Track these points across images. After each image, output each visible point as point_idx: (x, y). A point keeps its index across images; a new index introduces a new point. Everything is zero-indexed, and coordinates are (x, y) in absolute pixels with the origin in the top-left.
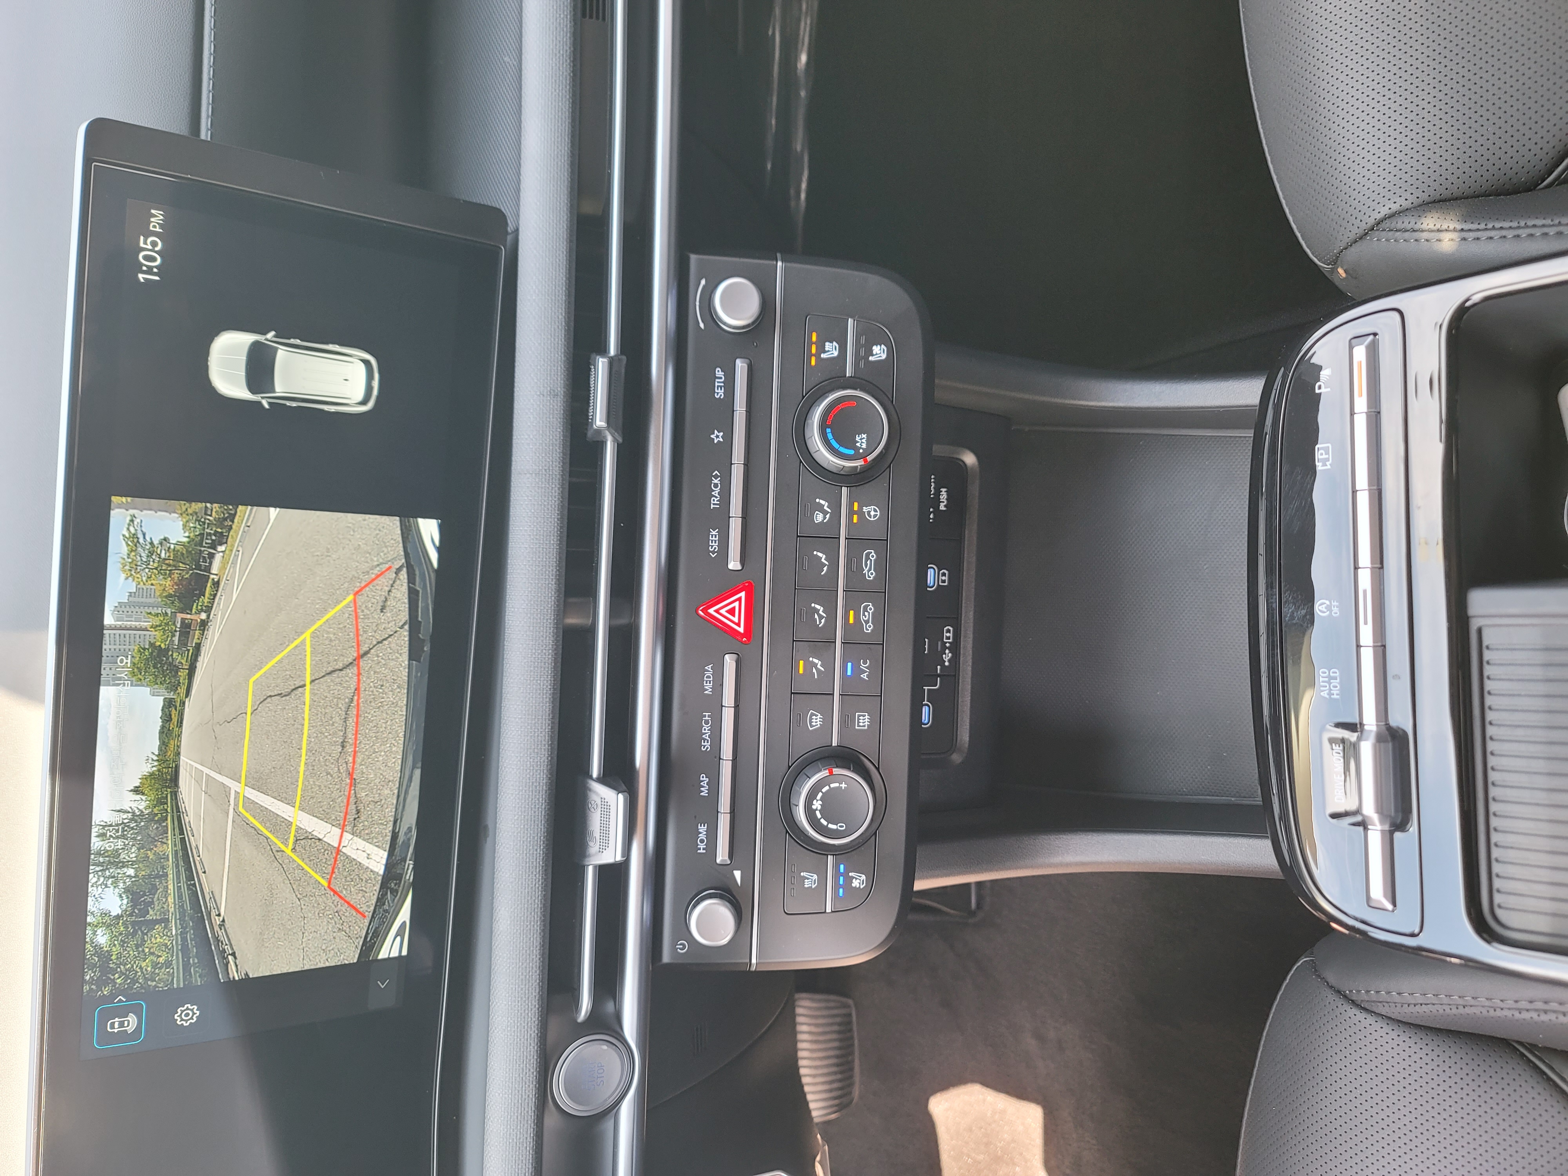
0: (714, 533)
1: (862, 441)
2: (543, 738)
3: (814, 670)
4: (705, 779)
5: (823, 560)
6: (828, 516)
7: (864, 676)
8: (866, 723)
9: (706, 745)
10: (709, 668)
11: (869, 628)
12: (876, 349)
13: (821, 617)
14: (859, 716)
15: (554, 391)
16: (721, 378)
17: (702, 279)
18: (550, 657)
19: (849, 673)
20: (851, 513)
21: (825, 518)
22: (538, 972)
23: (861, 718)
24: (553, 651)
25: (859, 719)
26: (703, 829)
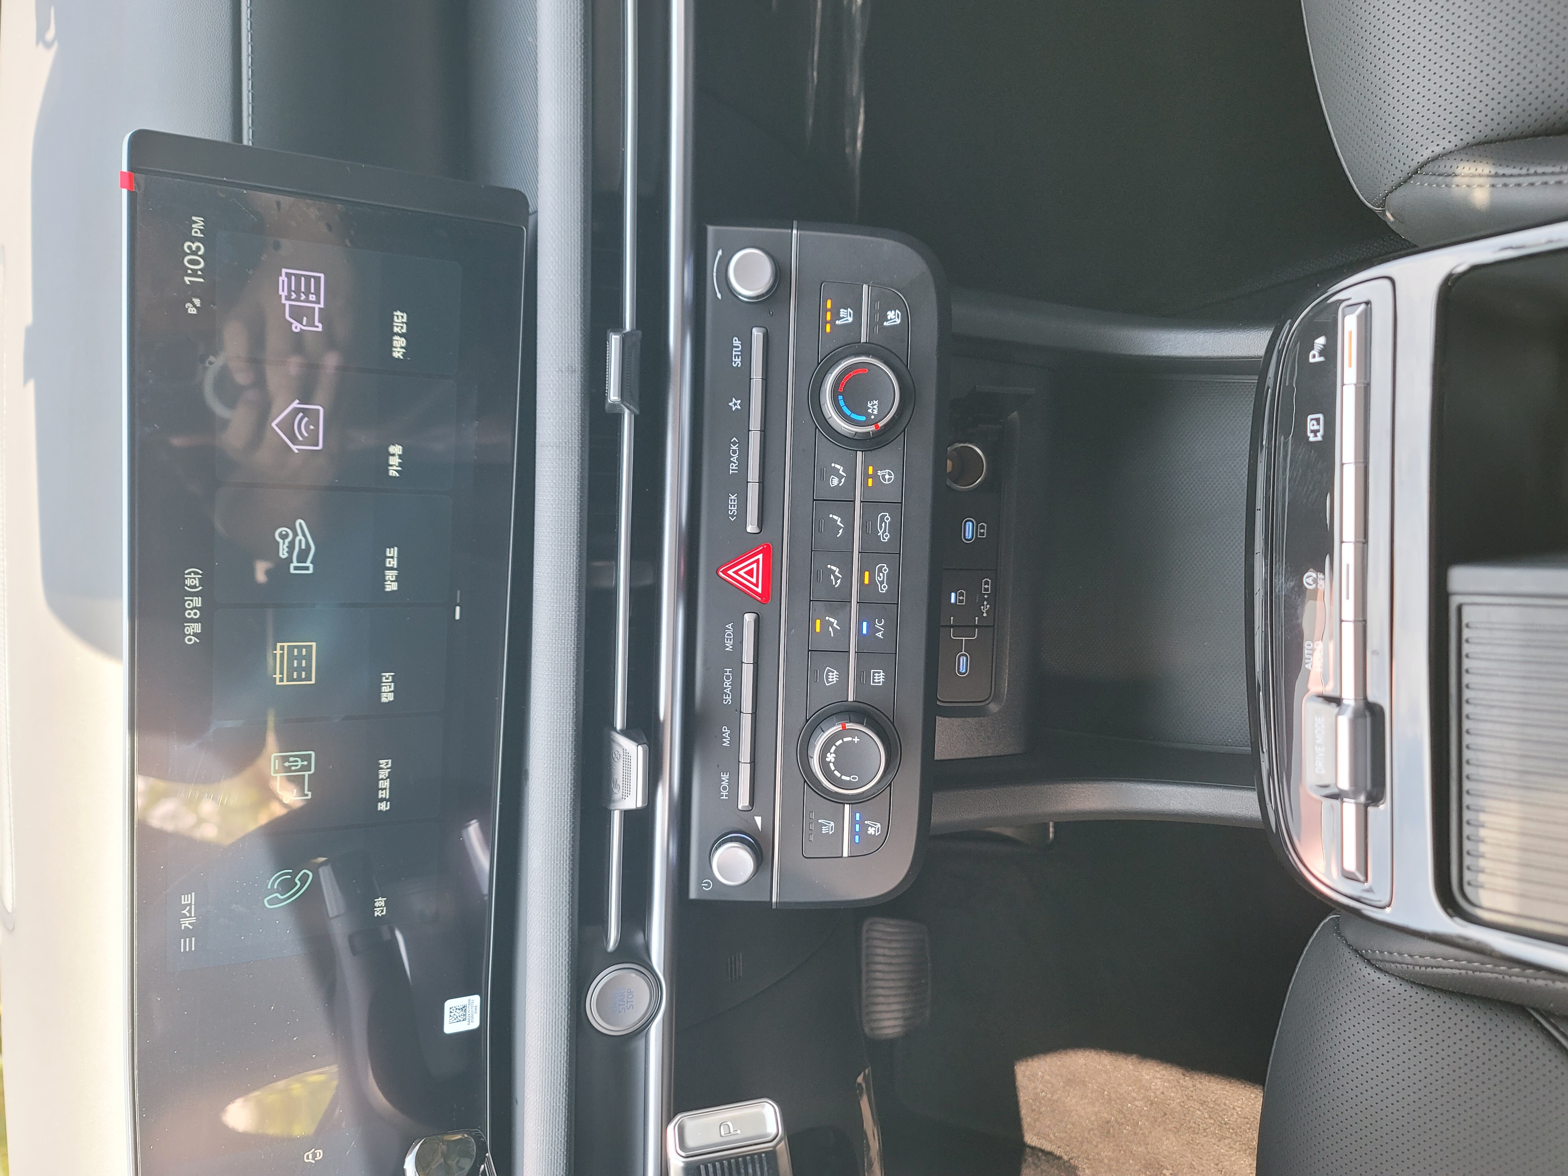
0: (733, 497)
1: (873, 407)
2: (568, 693)
3: (830, 629)
4: (726, 731)
5: (838, 523)
6: (843, 480)
7: (879, 635)
8: (881, 680)
9: (728, 700)
10: (729, 626)
11: (884, 589)
12: (891, 314)
13: (837, 578)
14: (874, 673)
15: (572, 367)
16: (738, 347)
17: (719, 250)
18: (573, 618)
19: (865, 632)
20: (866, 476)
21: (840, 482)
22: (568, 906)
23: (877, 674)
24: (576, 613)
25: (874, 676)
26: (725, 777)
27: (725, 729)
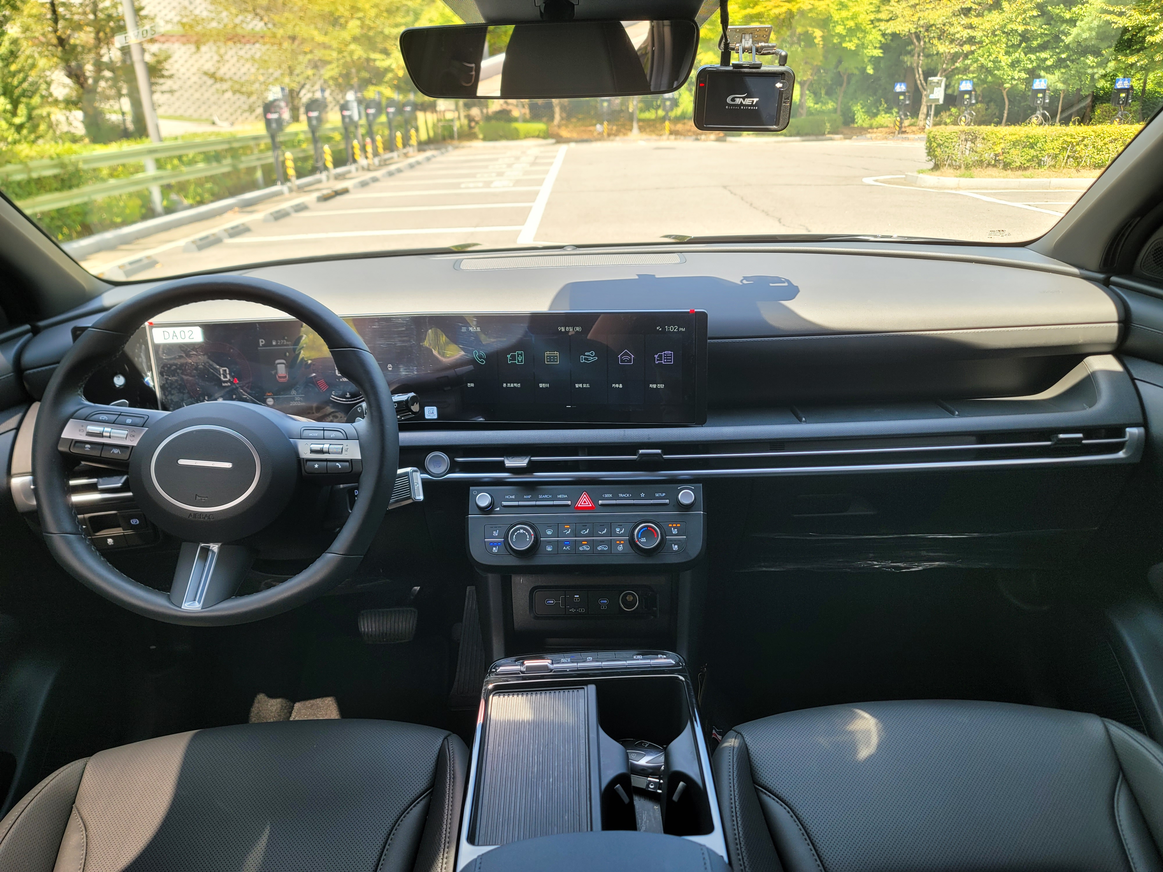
0: (611, 496)
1: (643, 540)
2: (543, 441)
3: (566, 531)
5: (603, 532)
6: (618, 533)
7: (565, 548)
8: (548, 550)
9: (540, 497)
10: (565, 496)
11: (581, 549)
12: (676, 546)
13: (584, 532)
15: (650, 439)
16: (662, 495)
17: (694, 487)
19: (566, 543)
20: (620, 540)
22: (473, 443)
25: (550, 547)
26: (513, 497)
27: (530, 496)
